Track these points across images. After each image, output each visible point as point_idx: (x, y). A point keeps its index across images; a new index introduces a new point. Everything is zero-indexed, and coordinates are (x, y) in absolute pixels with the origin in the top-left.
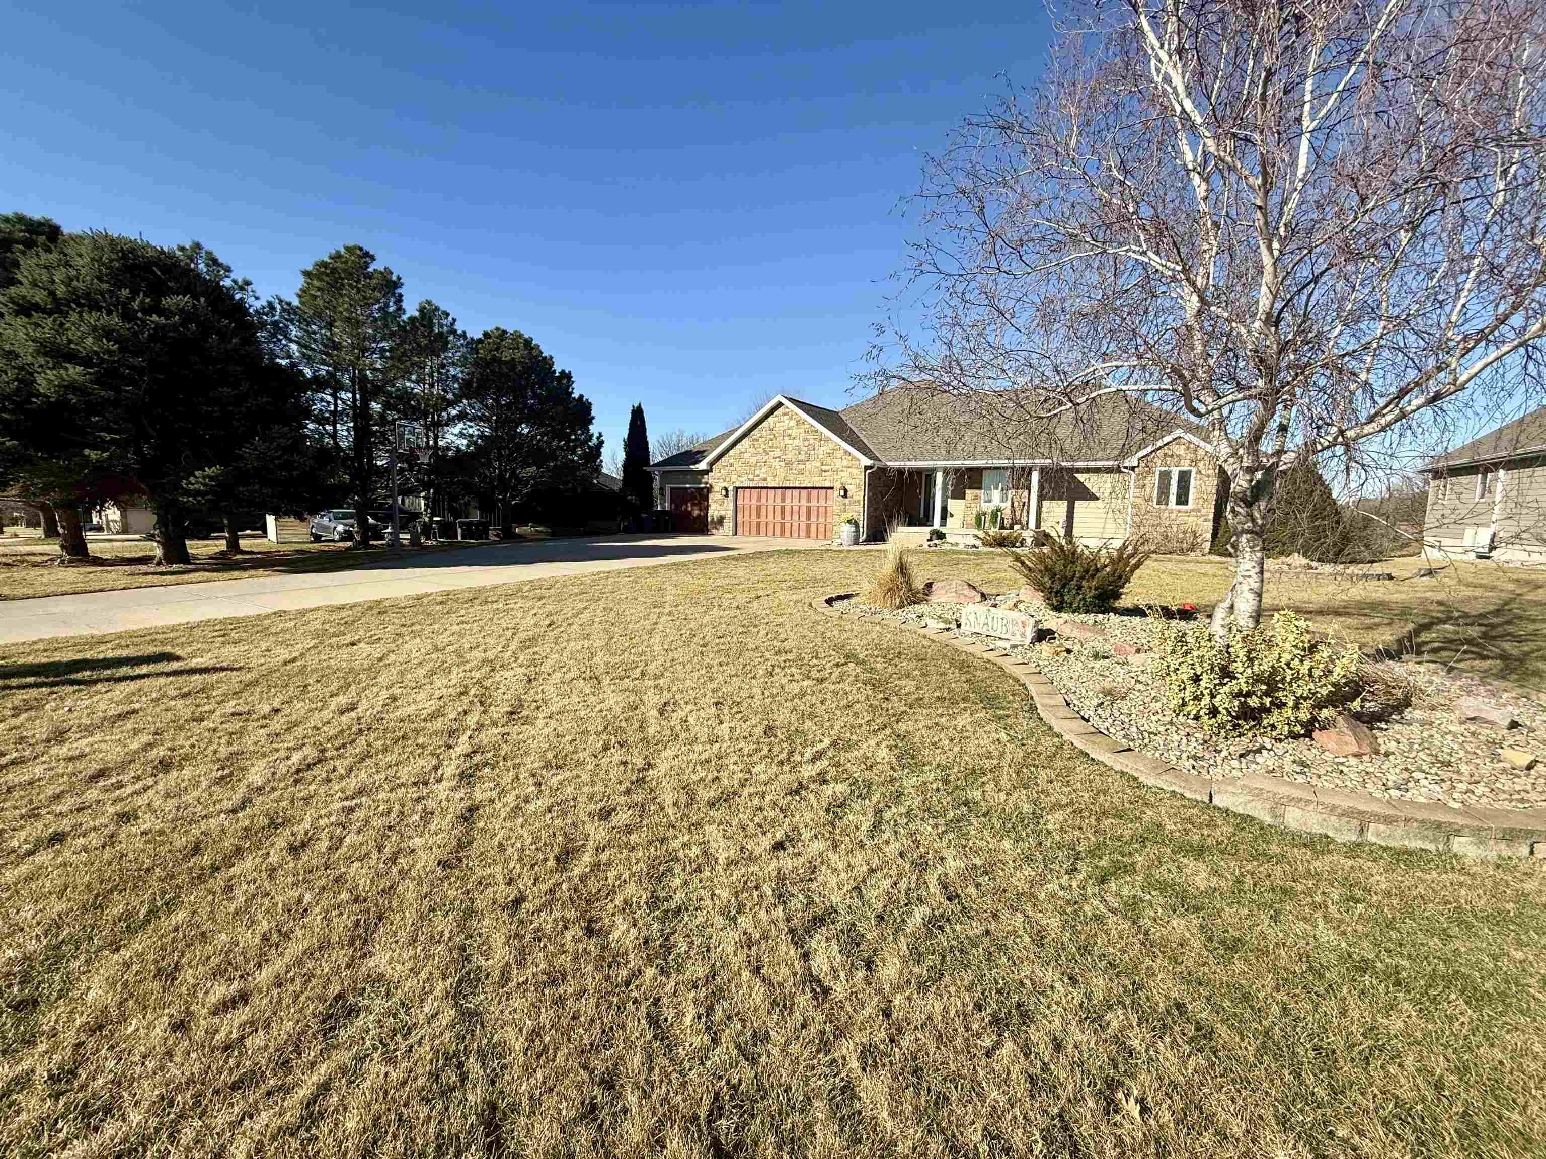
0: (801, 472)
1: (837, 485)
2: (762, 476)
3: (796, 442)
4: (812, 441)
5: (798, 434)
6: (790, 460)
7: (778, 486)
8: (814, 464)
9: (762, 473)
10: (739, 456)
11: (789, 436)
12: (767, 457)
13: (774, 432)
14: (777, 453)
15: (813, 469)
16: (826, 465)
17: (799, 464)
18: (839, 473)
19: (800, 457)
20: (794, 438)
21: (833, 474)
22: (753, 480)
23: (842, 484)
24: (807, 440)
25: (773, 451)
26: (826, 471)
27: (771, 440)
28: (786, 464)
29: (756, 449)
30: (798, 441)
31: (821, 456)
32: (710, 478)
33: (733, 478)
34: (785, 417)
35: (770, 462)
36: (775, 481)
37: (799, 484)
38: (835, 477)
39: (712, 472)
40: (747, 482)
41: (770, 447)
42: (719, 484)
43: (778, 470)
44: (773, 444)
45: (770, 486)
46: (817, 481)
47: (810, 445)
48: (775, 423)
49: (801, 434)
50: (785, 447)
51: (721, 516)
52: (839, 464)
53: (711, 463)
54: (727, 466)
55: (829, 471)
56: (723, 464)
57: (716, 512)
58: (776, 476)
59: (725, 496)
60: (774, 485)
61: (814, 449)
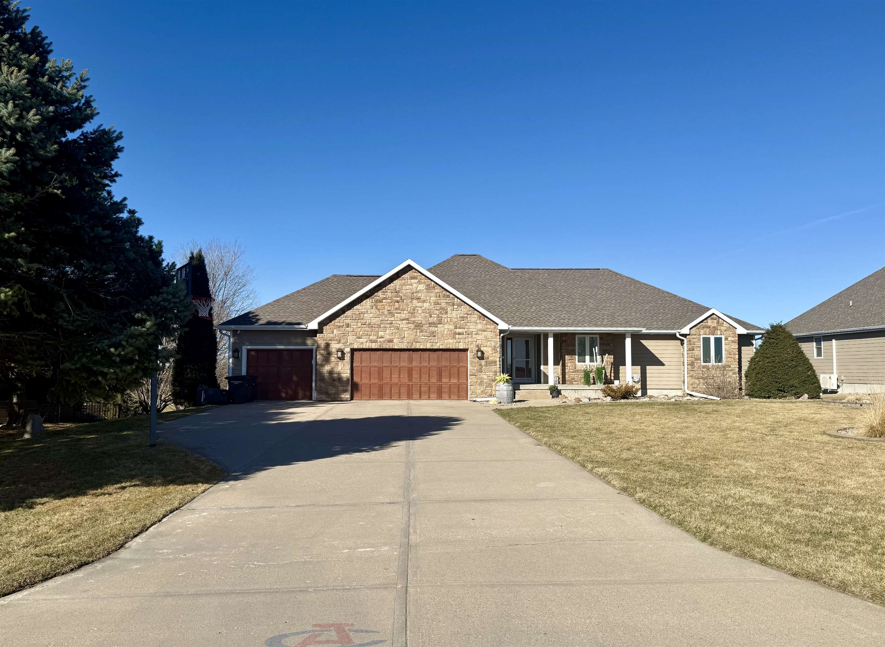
0: (433, 334)
1: (472, 348)
2: (387, 337)
3: (426, 305)
4: (443, 305)
5: (428, 298)
6: (419, 322)
7: (405, 348)
8: (446, 326)
9: (387, 335)
10: (359, 317)
11: (418, 299)
12: (392, 319)
13: (401, 294)
14: (404, 315)
15: (446, 332)
16: (459, 328)
17: (430, 326)
18: (474, 336)
19: (431, 320)
20: (424, 301)
21: (468, 337)
22: (375, 341)
23: (478, 346)
24: (438, 304)
25: (400, 313)
26: (459, 334)
27: (398, 302)
28: (416, 326)
29: (379, 310)
30: (428, 304)
31: (454, 320)
32: (319, 339)
33: (350, 339)
34: (413, 281)
35: (397, 323)
36: (403, 342)
37: (431, 346)
38: (470, 339)
39: (321, 333)
40: (368, 343)
41: (396, 309)
42: (332, 346)
43: (406, 332)
44: (400, 306)
45: (396, 347)
46: (450, 344)
47: (443, 308)
48: (402, 285)
49: (432, 298)
50: (413, 310)
51: (335, 379)
52: (473, 327)
53: (321, 323)
54: (342, 327)
55: (463, 334)
56: (337, 324)
57: (328, 376)
58: (403, 337)
59: (340, 358)
60: (402, 346)
61: (446, 313)
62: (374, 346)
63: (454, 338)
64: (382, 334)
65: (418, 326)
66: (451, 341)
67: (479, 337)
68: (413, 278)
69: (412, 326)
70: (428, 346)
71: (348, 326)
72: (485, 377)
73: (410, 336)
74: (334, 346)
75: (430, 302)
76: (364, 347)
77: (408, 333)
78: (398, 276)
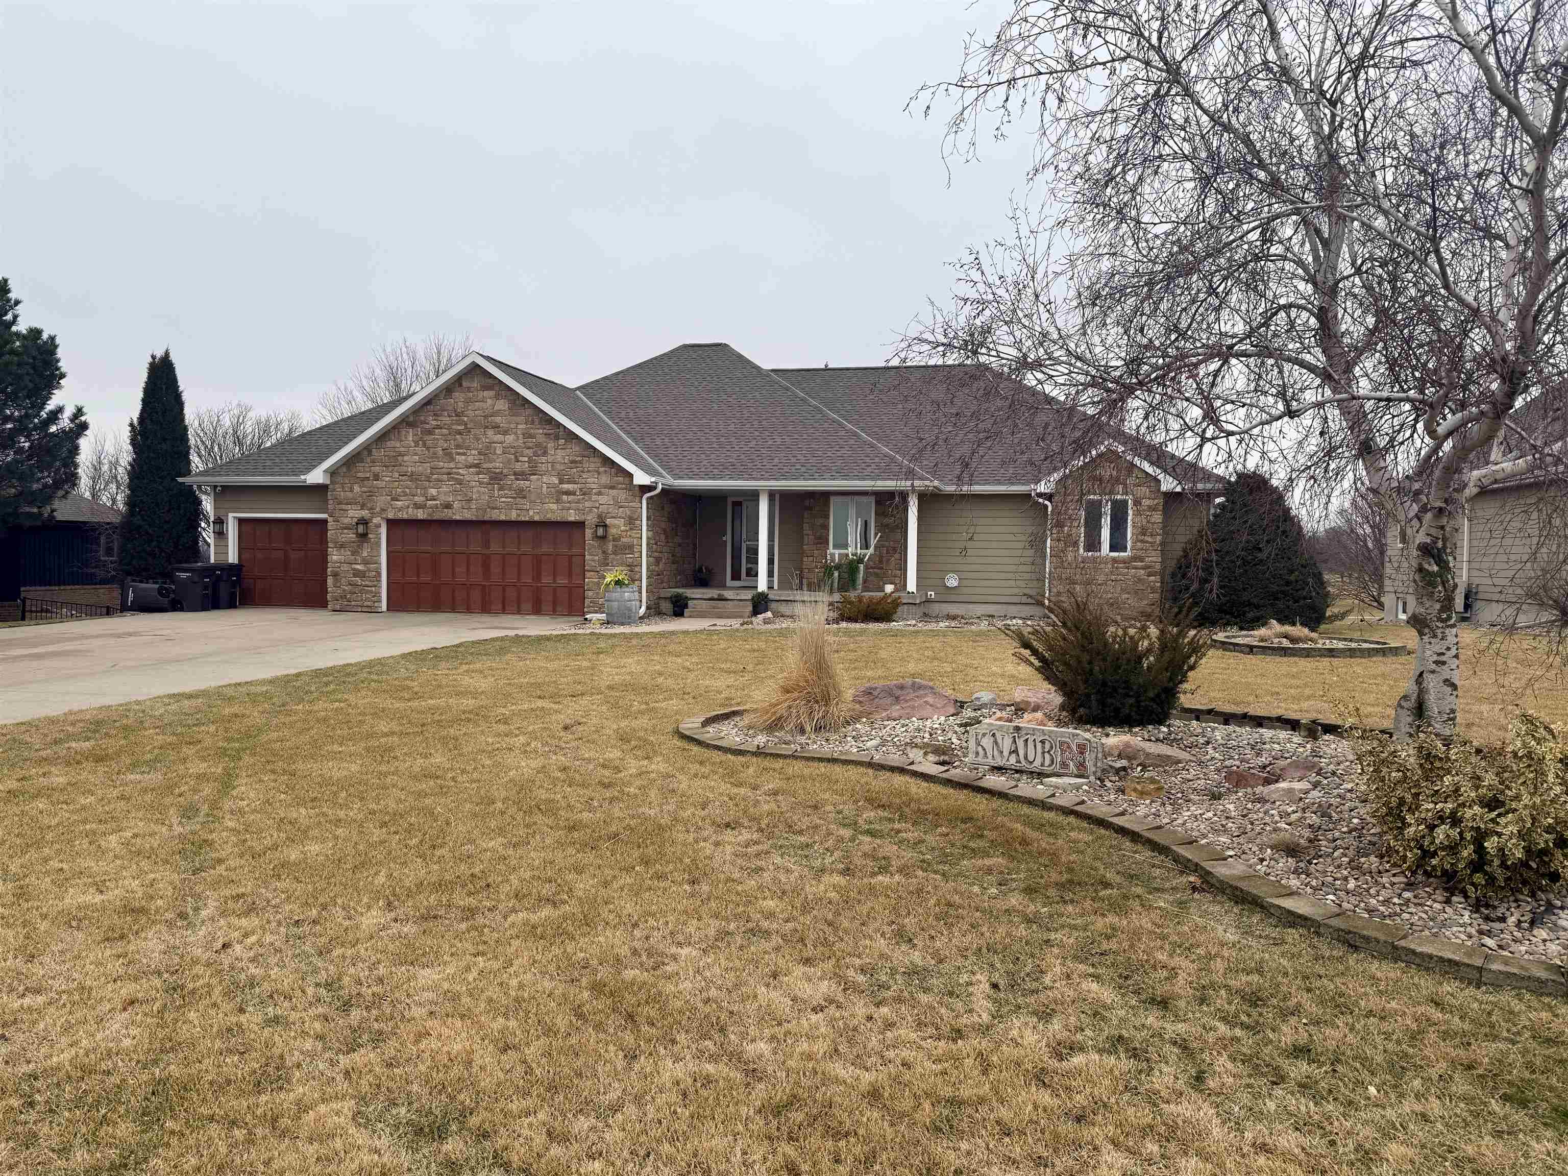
0: (521, 493)
1: (592, 519)
2: (443, 498)
3: (510, 438)
4: (541, 439)
5: (512, 426)
6: (497, 470)
7: (474, 518)
8: (545, 479)
9: (443, 495)
10: (394, 461)
11: (496, 427)
12: (452, 465)
13: (465, 419)
14: (472, 457)
15: (544, 489)
16: (569, 483)
17: (517, 479)
18: (594, 497)
19: (518, 467)
20: (505, 433)
21: (583, 499)
22: (423, 506)
23: (600, 516)
24: (531, 436)
25: (464, 454)
27: (460, 434)
28: (491, 479)
29: (428, 448)
30: (513, 437)
31: (558, 466)
32: (331, 502)
33: (381, 500)
34: (486, 393)
35: (458, 474)
36: (469, 508)
37: (518, 515)
38: (587, 504)
39: (334, 490)
40: (410, 510)
41: (458, 446)
42: (351, 513)
43: (475, 490)
44: (464, 440)
45: (458, 517)
46: (552, 511)
47: (538, 445)
48: (468, 401)
49: (520, 426)
50: (488, 448)
51: (357, 573)
52: (593, 481)
53: (333, 473)
54: (368, 479)
55: (573, 493)
56: (359, 475)
57: (345, 567)
58: (470, 500)
59: (364, 536)
60: (468, 515)
61: (545, 453)
62: (421, 515)
63: (558, 501)
64: (433, 492)
65: (496, 478)
66: (554, 507)
67: (603, 499)
68: (485, 388)
69: (485, 478)
70: (513, 516)
71: (377, 477)
73: (482, 497)
74: (355, 513)
75: (516, 434)
76: (405, 516)
77: (478, 492)
78: (461, 385)
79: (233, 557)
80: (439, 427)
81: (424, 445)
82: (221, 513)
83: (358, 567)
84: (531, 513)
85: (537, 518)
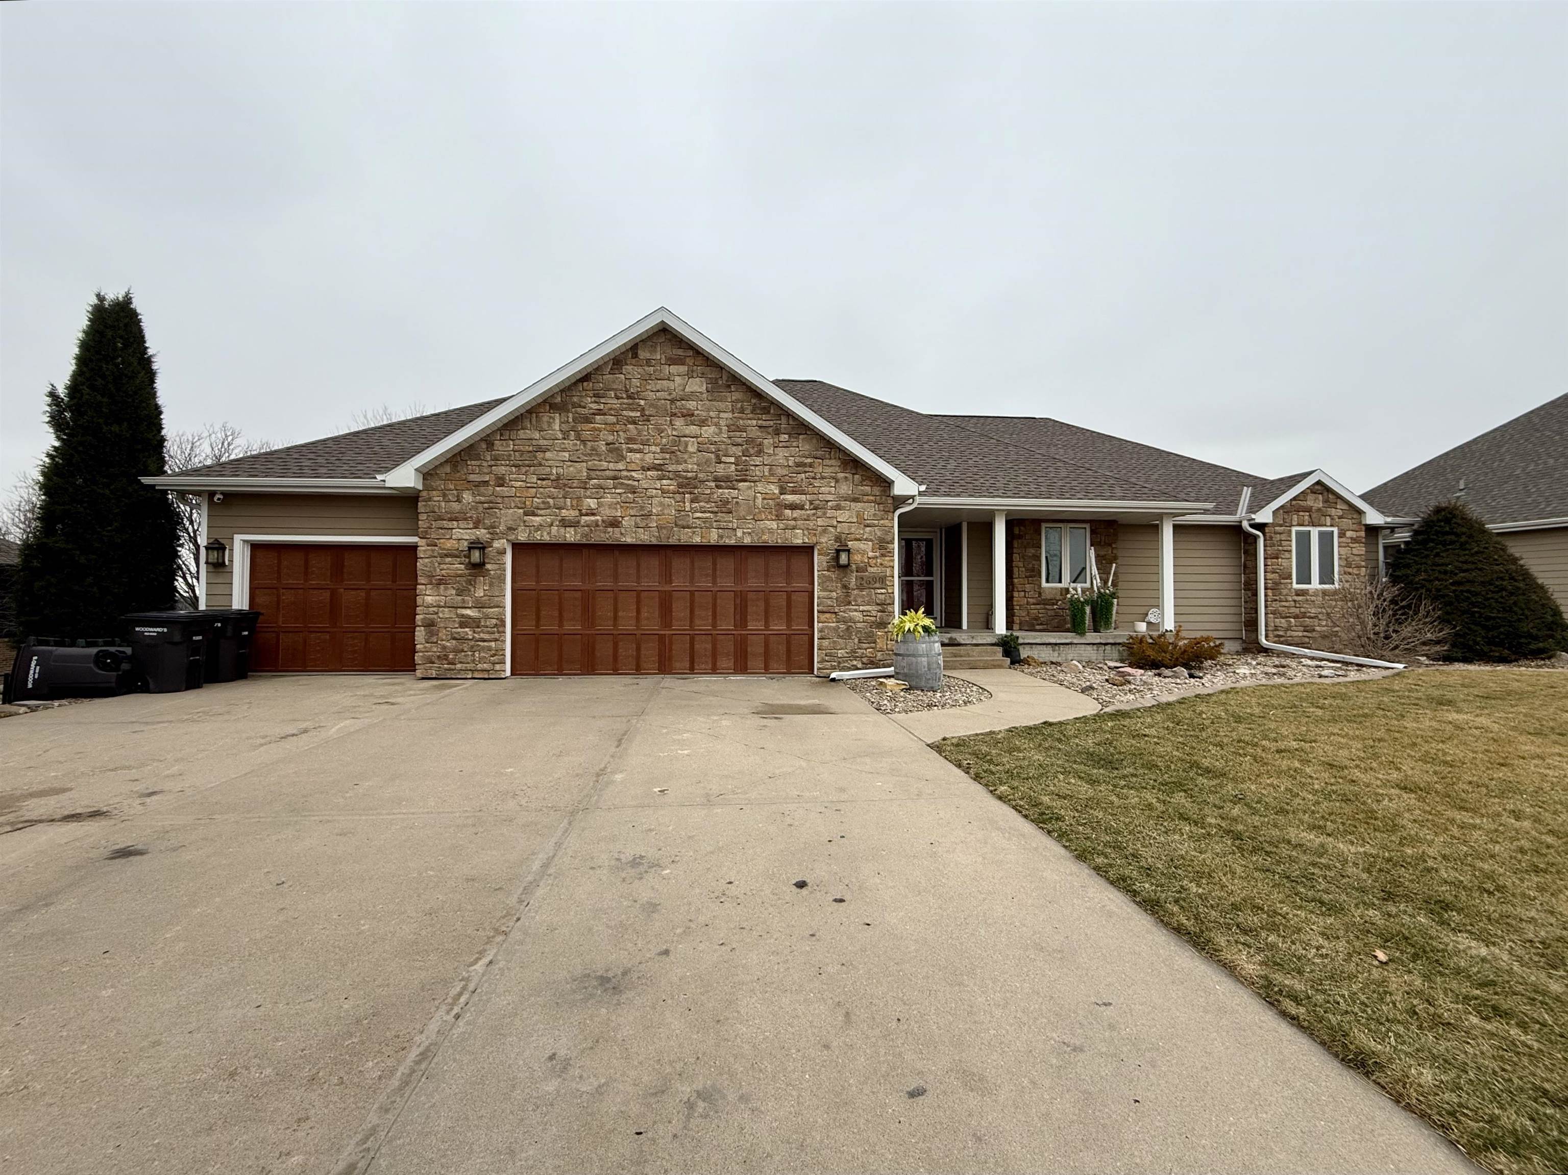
0: (725, 507)
1: (827, 542)
2: (607, 512)
3: (708, 431)
4: (754, 432)
5: (712, 414)
6: (690, 475)
7: (654, 541)
8: (759, 488)
9: (607, 507)
10: (530, 459)
11: (688, 415)
12: (621, 466)
13: (642, 402)
14: (652, 456)
15: (759, 501)
16: (794, 492)
17: (718, 487)
18: (830, 513)
19: (721, 470)
20: (702, 423)
21: (814, 514)
22: (575, 524)
23: (838, 539)
24: (740, 429)
25: (640, 451)
26: (793, 507)
27: (634, 423)
28: (680, 486)
29: (584, 442)
30: (712, 429)
31: (780, 471)
32: (423, 517)
33: (507, 516)
34: (674, 369)
35: (631, 478)
36: (647, 527)
37: (720, 537)
38: (820, 522)
39: (430, 499)
40: (554, 529)
41: (630, 440)
42: (457, 533)
43: (655, 501)
44: (639, 433)
45: (629, 540)
46: (771, 531)
47: (750, 441)
48: (645, 379)
49: (722, 415)
50: (676, 443)
51: (465, 622)
52: (827, 491)
53: (428, 474)
54: (486, 483)
55: (801, 507)
56: (472, 477)
57: (446, 613)
58: (650, 514)
59: (478, 568)
60: (644, 537)
61: (760, 453)
62: (571, 536)
63: (779, 517)
64: (592, 503)
65: (687, 485)
66: (773, 526)
67: (843, 516)
68: (672, 361)
69: (670, 485)
70: (713, 537)
71: (501, 481)
72: (857, 616)
73: (666, 512)
74: (463, 534)
75: (717, 425)
76: (546, 538)
77: (661, 504)
78: (635, 356)
79: (240, 600)
80: (600, 412)
81: (578, 437)
82: (219, 535)
83: (468, 612)
84: (739, 533)
85: (747, 541)
